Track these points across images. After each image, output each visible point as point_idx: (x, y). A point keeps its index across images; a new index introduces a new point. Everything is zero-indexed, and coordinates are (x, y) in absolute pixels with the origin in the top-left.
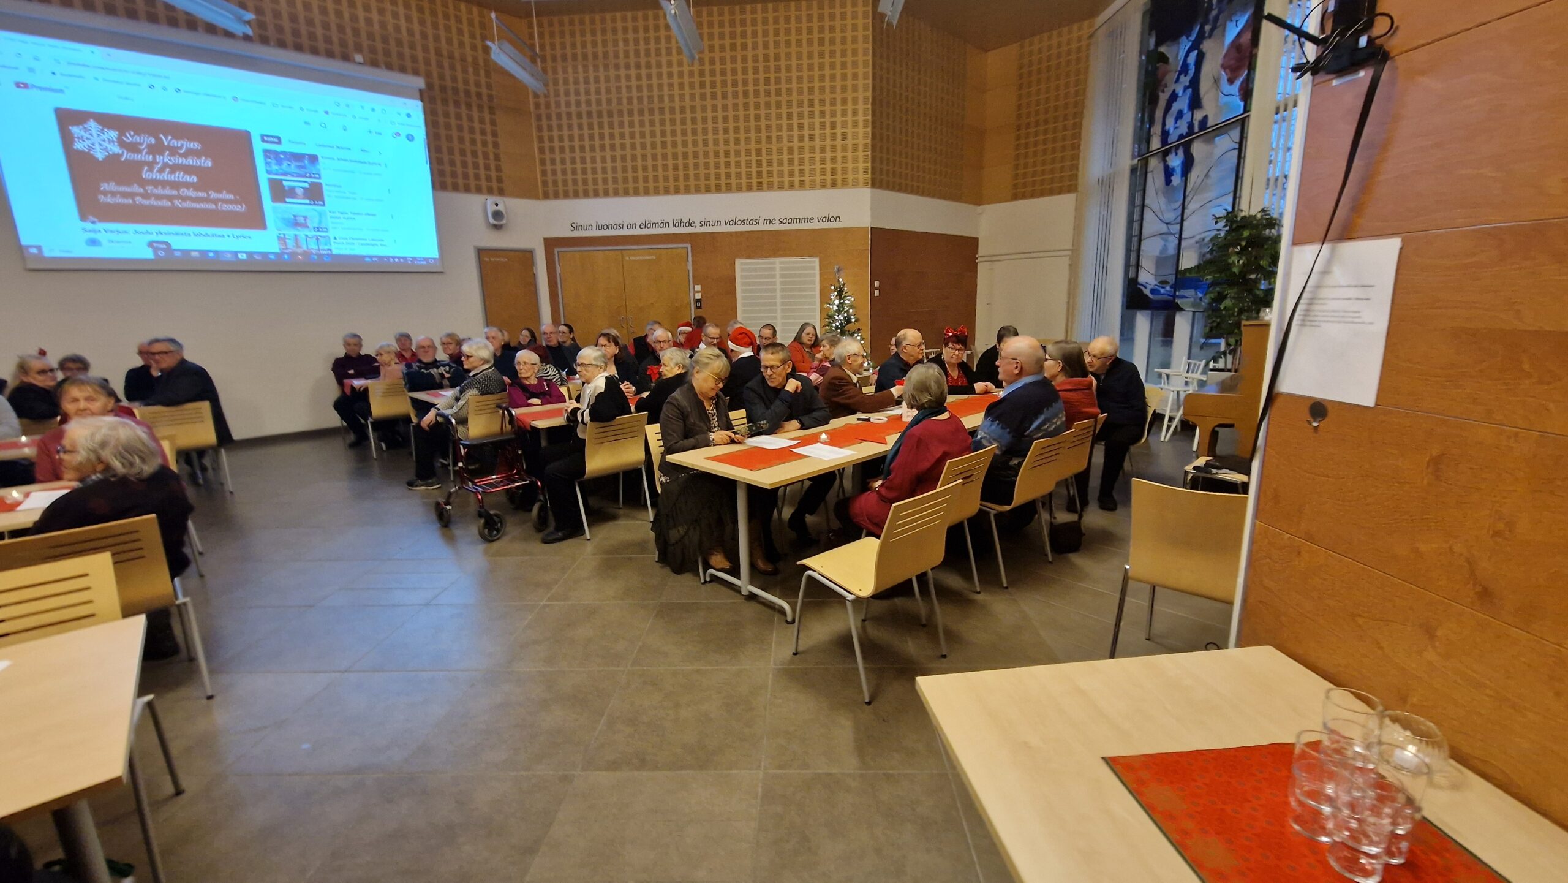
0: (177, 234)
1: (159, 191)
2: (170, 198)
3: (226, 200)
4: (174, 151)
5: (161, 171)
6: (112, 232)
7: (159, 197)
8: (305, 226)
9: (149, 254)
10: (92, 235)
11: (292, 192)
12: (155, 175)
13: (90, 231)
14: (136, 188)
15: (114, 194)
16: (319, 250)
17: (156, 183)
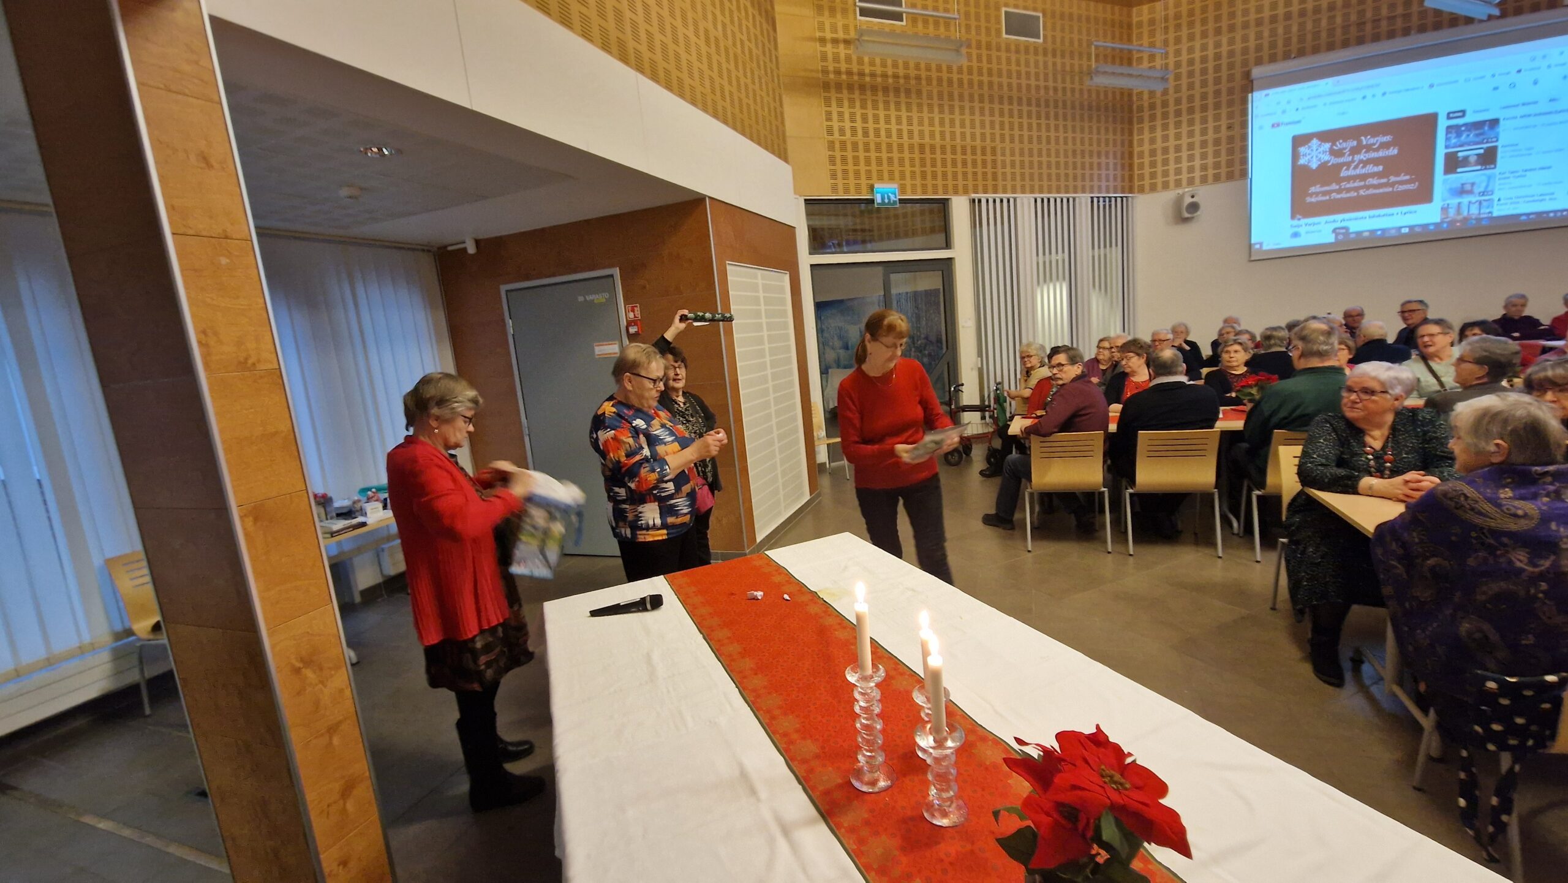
0: (1356, 219)
1: (1351, 185)
2: (1356, 189)
3: (1403, 182)
4: (1369, 148)
5: (1356, 167)
6: (1310, 225)
7: (1348, 190)
8: (1470, 192)
9: (1330, 238)
10: (1296, 230)
11: (1465, 162)
12: (1351, 172)
13: (1295, 226)
14: (1334, 186)
15: (1317, 194)
16: (1479, 214)
17: (1348, 179)
